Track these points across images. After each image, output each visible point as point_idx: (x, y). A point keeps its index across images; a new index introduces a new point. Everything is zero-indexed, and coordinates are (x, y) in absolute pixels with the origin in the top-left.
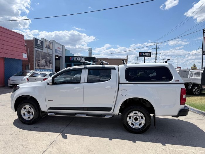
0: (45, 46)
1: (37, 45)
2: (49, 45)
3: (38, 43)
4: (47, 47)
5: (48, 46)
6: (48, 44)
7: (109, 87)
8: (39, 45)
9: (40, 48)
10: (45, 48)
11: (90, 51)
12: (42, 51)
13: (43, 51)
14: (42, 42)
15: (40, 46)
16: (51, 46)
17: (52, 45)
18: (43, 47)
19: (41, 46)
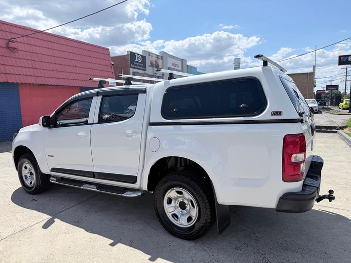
0: (148, 64)
1: (135, 63)
2: (155, 61)
3: (136, 60)
4: (152, 65)
5: (154, 63)
6: (154, 59)
7: (130, 132)
8: (138, 62)
9: (139, 68)
10: (150, 66)
11: (237, 64)
12: (143, 72)
13: (146, 72)
14: (144, 58)
15: (140, 64)
16: (160, 62)
17: (161, 60)
18: (145, 66)
19: (142, 65)
